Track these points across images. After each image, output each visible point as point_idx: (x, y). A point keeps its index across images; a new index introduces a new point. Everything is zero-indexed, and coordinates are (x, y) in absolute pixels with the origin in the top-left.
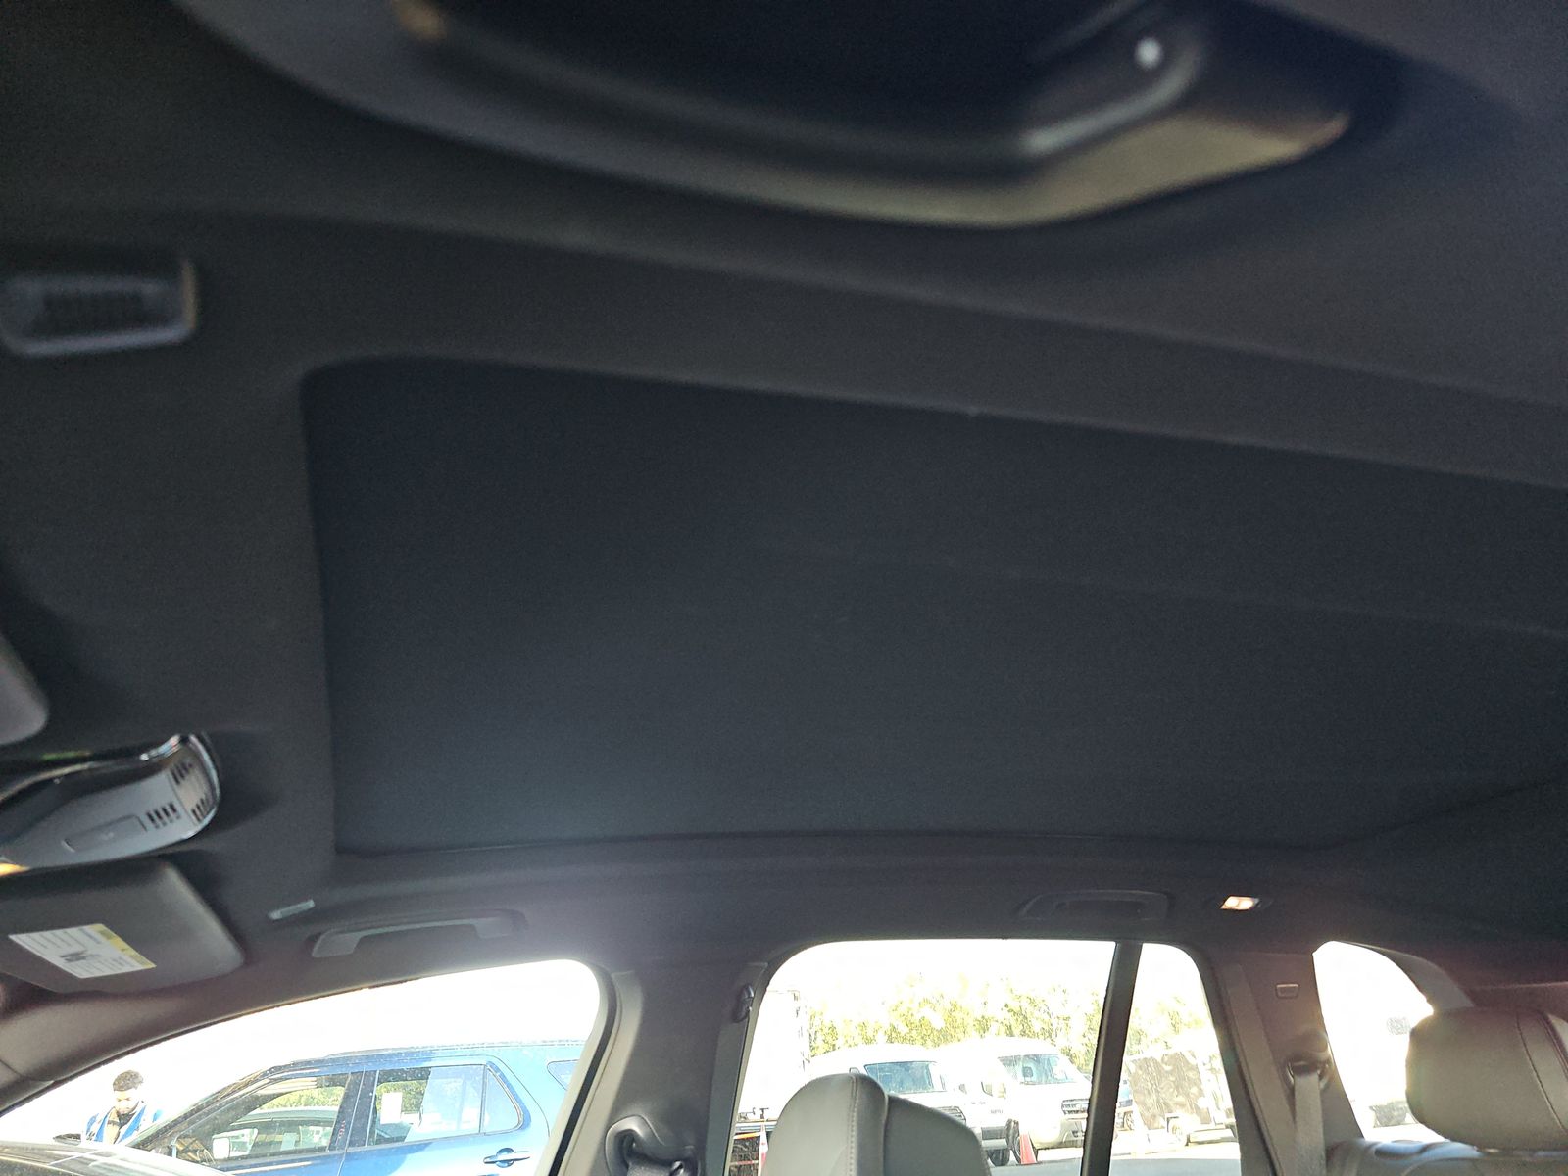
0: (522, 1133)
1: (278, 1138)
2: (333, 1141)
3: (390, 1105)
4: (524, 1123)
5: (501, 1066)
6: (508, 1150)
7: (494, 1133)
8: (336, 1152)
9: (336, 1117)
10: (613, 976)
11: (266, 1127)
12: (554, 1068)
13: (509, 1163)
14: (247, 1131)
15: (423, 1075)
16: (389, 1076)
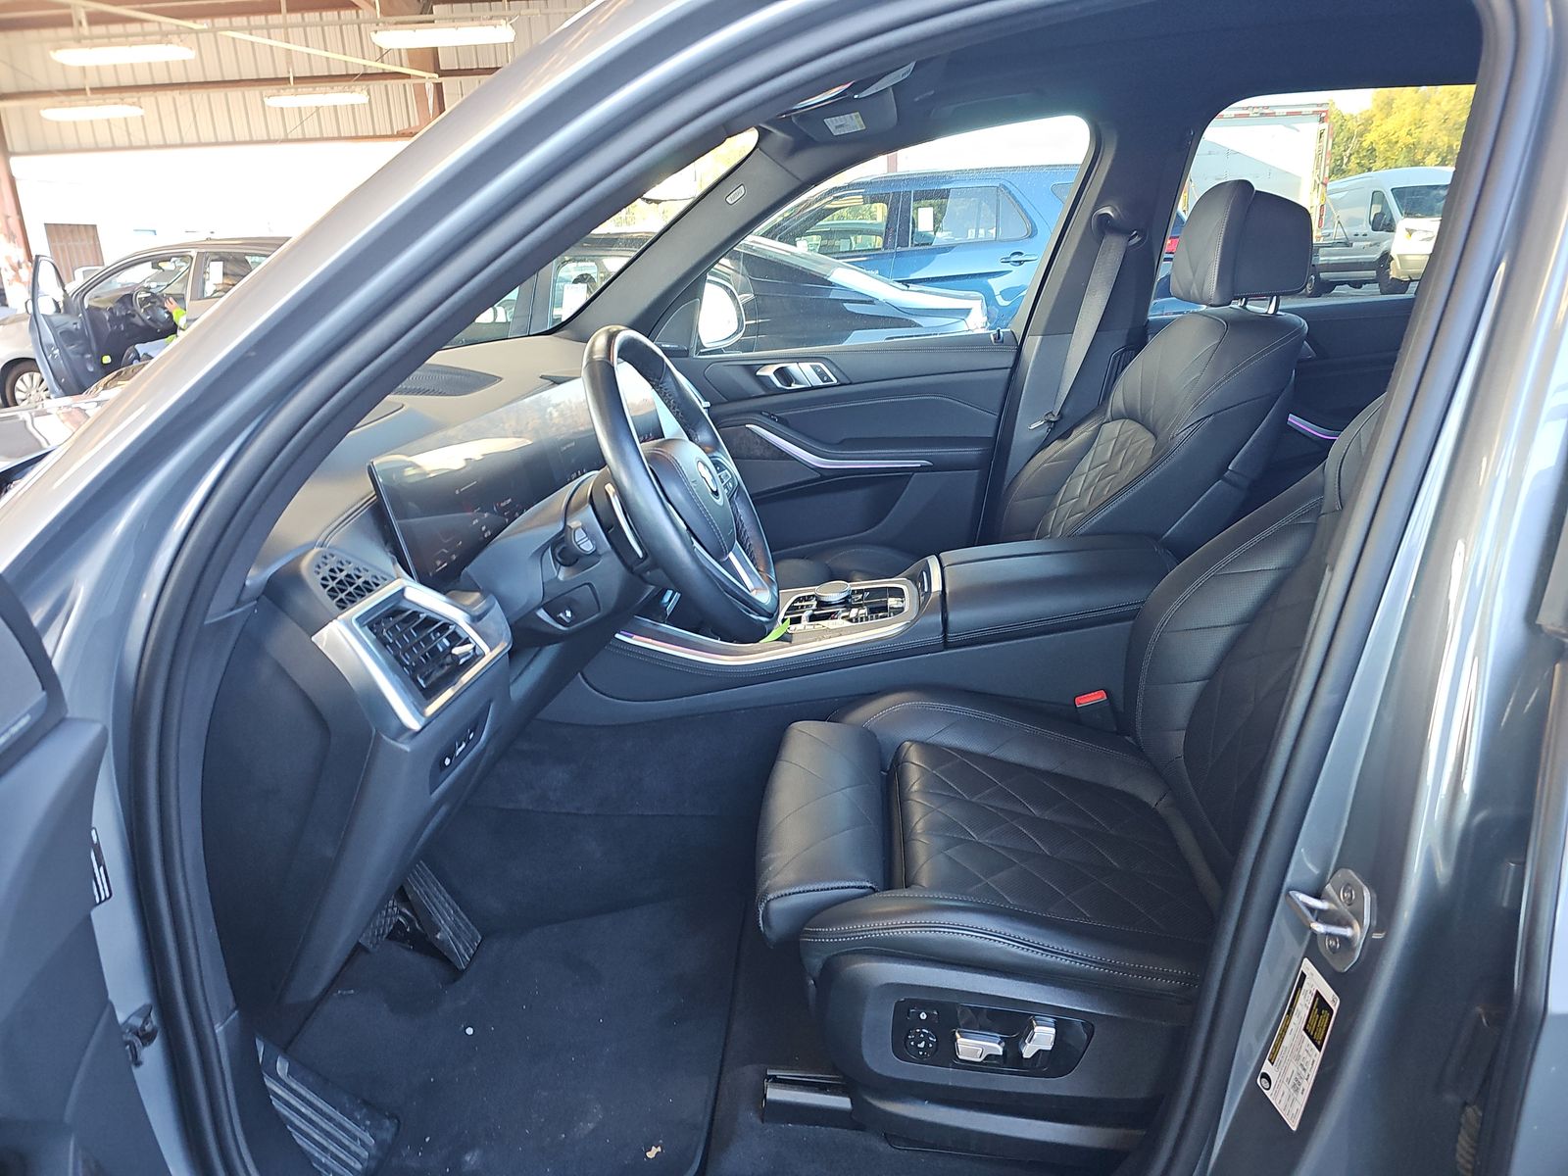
0: (1030, 240)
1: (837, 243)
2: (885, 243)
3: (925, 218)
4: (1032, 233)
5: (1012, 188)
6: (1021, 254)
7: (1009, 241)
8: (888, 251)
9: (884, 229)
10: (1100, 124)
11: (827, 235)
12: (1054, 191)
13: (1020, 263)
14: (815, 237)
15: (944, 195)
16: (923, 196)
